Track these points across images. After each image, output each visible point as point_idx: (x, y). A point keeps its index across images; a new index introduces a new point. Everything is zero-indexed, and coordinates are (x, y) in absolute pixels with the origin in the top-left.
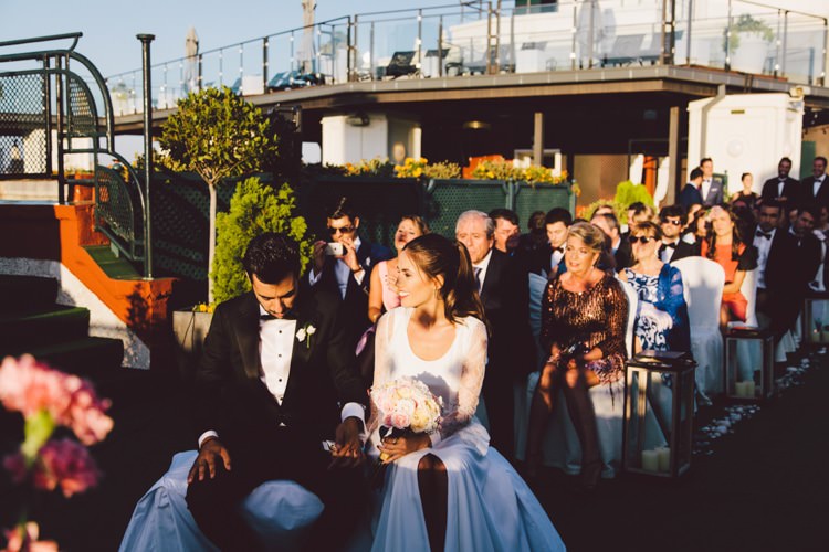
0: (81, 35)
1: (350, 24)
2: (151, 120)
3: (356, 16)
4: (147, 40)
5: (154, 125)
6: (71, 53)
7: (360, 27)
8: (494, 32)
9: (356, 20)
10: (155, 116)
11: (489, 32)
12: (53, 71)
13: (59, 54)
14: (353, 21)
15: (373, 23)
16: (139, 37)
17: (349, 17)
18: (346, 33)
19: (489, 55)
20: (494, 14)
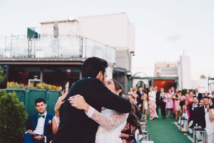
19: (29, 52)
20: (30, 40)
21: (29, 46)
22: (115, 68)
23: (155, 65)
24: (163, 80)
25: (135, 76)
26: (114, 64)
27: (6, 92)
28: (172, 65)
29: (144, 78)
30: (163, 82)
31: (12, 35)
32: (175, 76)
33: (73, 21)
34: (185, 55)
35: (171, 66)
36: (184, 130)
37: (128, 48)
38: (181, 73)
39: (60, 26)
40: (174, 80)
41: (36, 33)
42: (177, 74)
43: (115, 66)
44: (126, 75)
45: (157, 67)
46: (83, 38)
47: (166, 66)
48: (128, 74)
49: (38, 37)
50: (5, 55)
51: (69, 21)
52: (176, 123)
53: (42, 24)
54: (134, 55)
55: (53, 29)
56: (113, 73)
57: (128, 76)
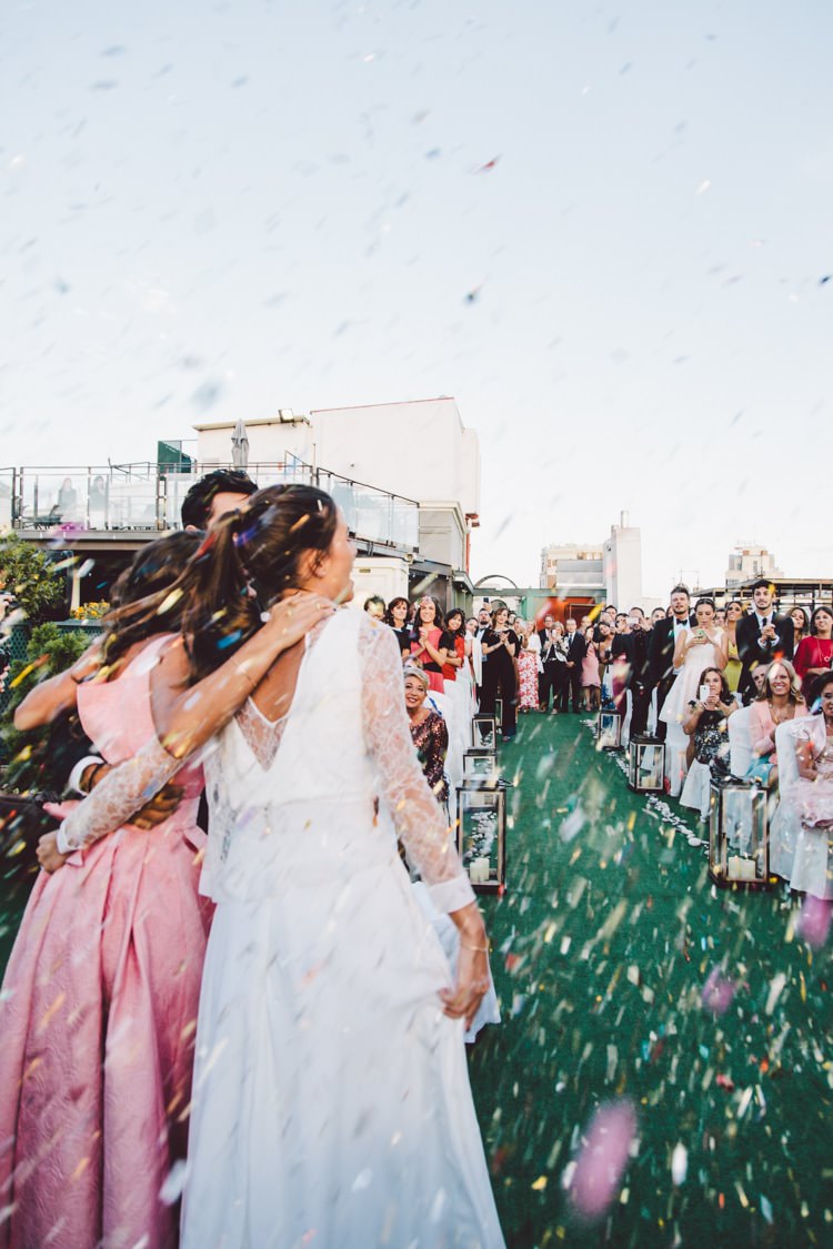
1: (15, 475)
3: (22, 468)
7: (25, 478)
8: (162, 494)
9: (22, 472)
11: (158, 493)
14: (18, 472)
15: (37, 476)
17: (14, 469)
18: (11, 485)
19: (157, 514)
20: (163, 479)
21: (159, 497)
22: (415, 562)
23: (545, 555)
25: (481, 587)
26: (416, 550)
27: (60, 630)
28: (593, 554)
29: (505, 593)
31: (112, 464)
32: (599, 586)
33: (293, 421)
34: (625, 526)
35: (588, 557)
36: (609, 741)
37: (459, 504)
38: (614, 576)
39: (250, 434)
40: (590, 599)
41: (186, 459)
42: (601, 582)
43: (415, 557)
44: (450, 583)
45: (549, 561)
46: (320, 471)
47: (575, 557)
48: (458, 579)
49: (192, 470)
50: (89, 523)
51: (283, 421)
52: (590, 723)
53: (201, 430)
54: (476, 525)
55: (232, 444)
56: (410, 577)
57: (459, 587)
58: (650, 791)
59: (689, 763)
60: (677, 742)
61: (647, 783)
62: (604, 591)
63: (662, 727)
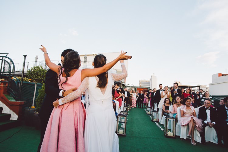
0: (8, 54)
2: (24, 74)
4: (25, 56)
5: (24, 75)
6: (6, 57)
10: (24, 73)
12: (4, 60)
13: (3, 57)
16: (24, 55)
23: (140, 81)
24: (142, 88)
25: (128, 86)
29: (132, 87)
30: (142, 90)
32: (149, 86)
33: (95, 55)
34: (154, 75)
36: (149, 113)
38: (152, 85)
39: (88, 57)
40: (148, 89)
45: (140, 83)
48: (123, 84)
51: (93, 55)
52: (146, 110)
55: (84, 58)
56: (114, 83)
57: (123, 85)
58: (155, 121)
59: (162, 116)
60: (160, 112)
61: (155, 120)
62: (150, 87)
63: (158, 109)
